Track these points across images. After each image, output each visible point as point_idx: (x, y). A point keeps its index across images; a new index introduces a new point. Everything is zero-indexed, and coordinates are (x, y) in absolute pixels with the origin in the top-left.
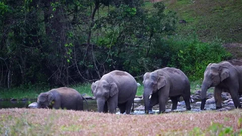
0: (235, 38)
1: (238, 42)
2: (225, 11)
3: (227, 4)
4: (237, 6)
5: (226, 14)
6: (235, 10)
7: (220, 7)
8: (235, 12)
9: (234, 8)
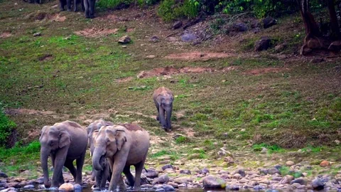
0: (22, 102)
1: (26, 107)
2: (10, 63)
3: (13, 54)
4: (27, 56)
5: (10, 67)
6: (23, 62)
7: (4, 57)
8: (24, 65)
9: (22, 59)
